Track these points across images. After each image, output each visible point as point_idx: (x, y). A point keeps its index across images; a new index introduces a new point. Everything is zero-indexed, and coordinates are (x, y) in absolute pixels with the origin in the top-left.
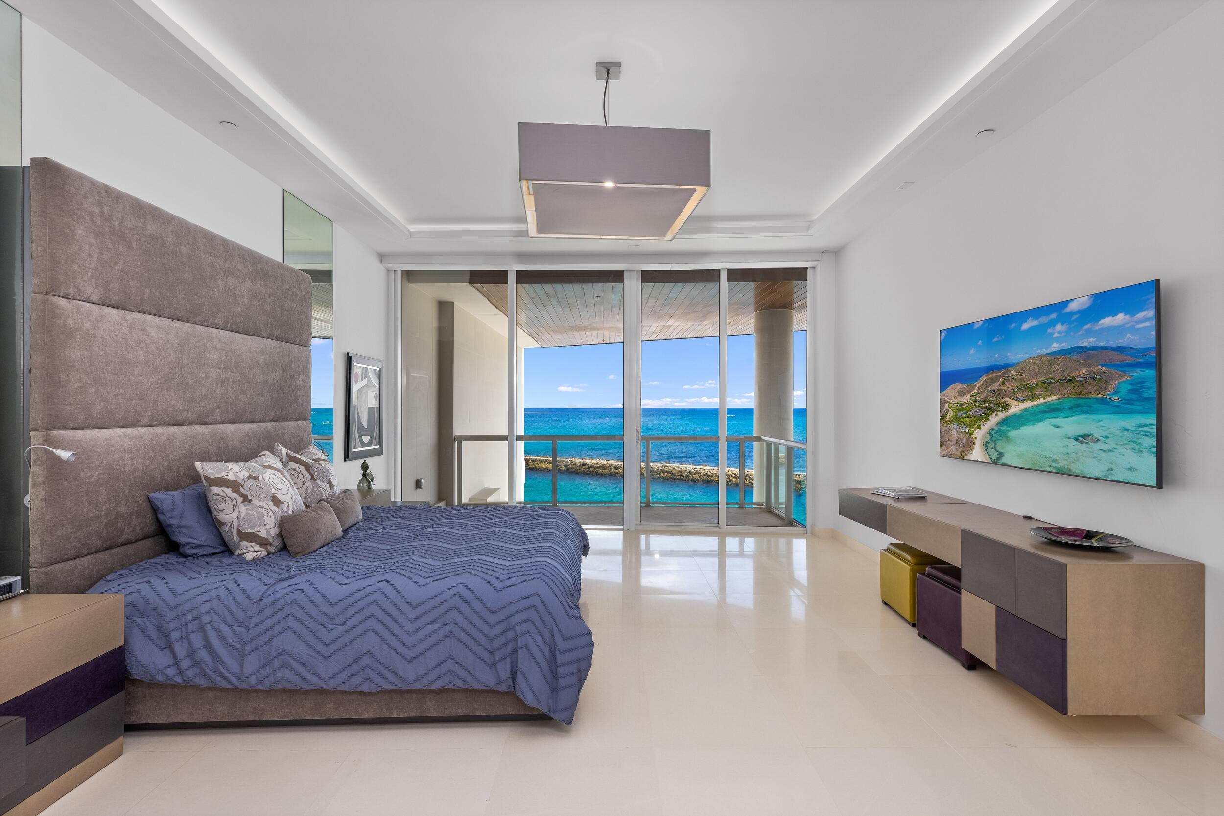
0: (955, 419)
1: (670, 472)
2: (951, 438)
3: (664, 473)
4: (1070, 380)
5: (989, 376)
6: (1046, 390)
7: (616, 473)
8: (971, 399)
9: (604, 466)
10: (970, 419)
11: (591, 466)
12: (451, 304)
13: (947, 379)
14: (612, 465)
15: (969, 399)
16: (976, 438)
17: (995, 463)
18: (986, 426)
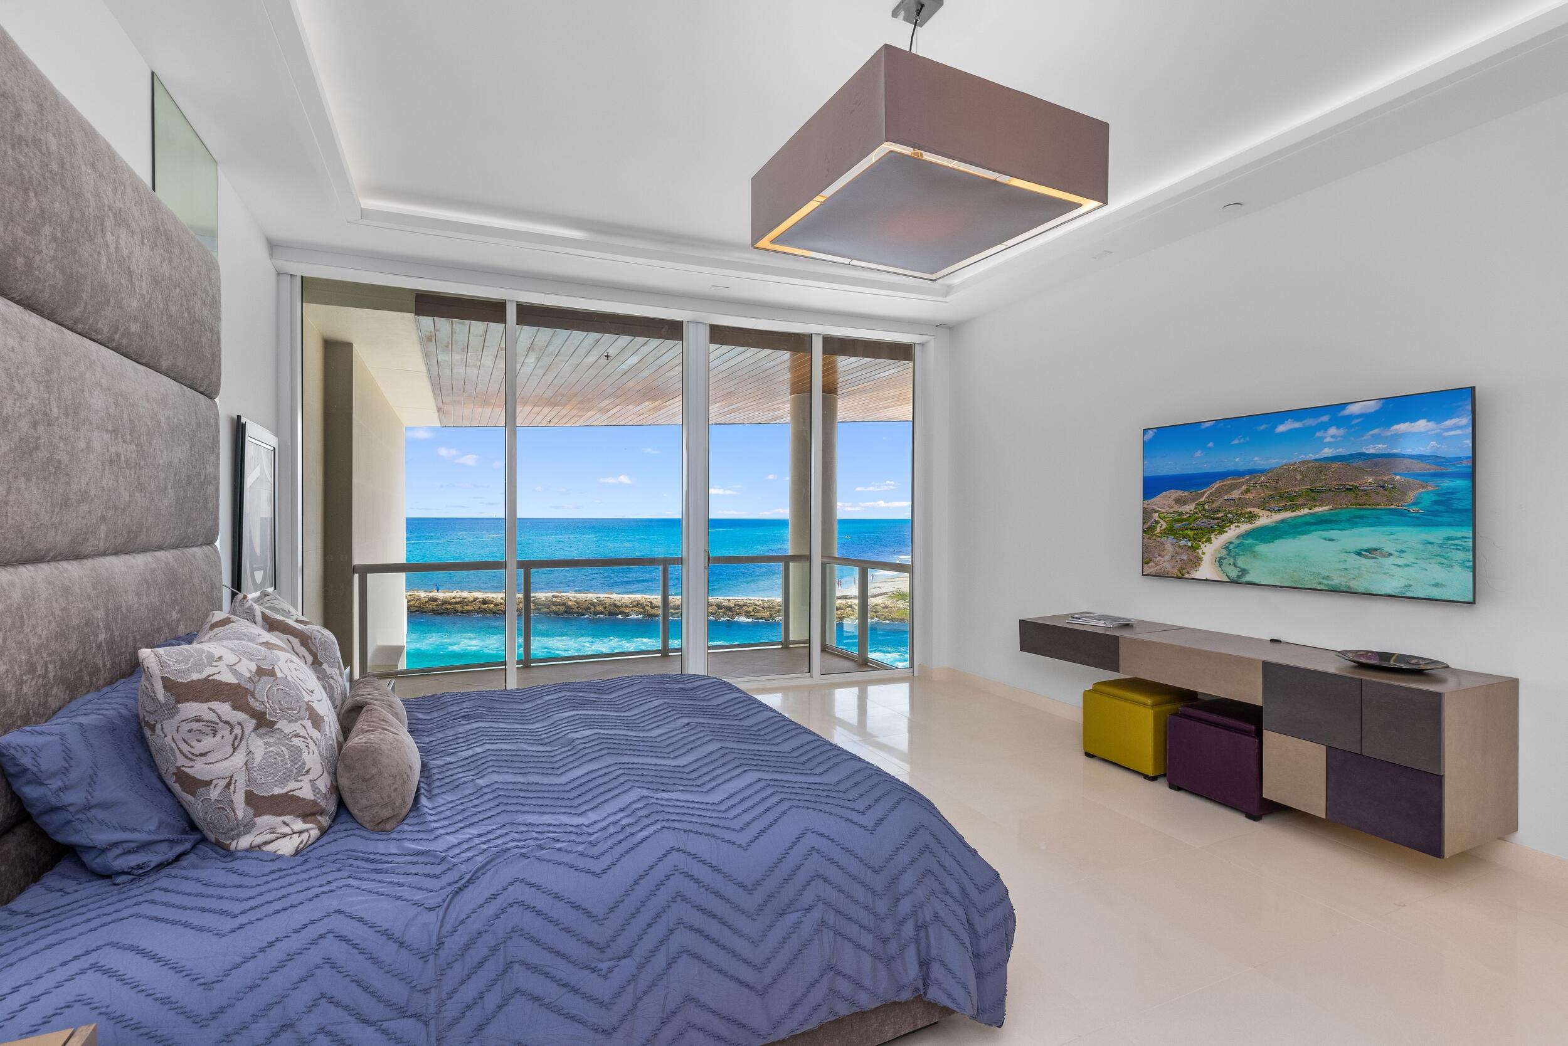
0: (1170, 531)
1: (564, 604)
2: (1162, 553)
4: (1348, 489)
5: (1225, 483)
6: (1314, 499)
7: (485, 609)
8: (1195, 508)
9: (466, 600)
10: (1195, 532)
11: (445, 602)
12: (348, 347)
13: (1152, 486)
14: (477, 598)
15: (1193, 509)
16: (1203, 553)
17: (1233, 582)
18: (1219, 541)
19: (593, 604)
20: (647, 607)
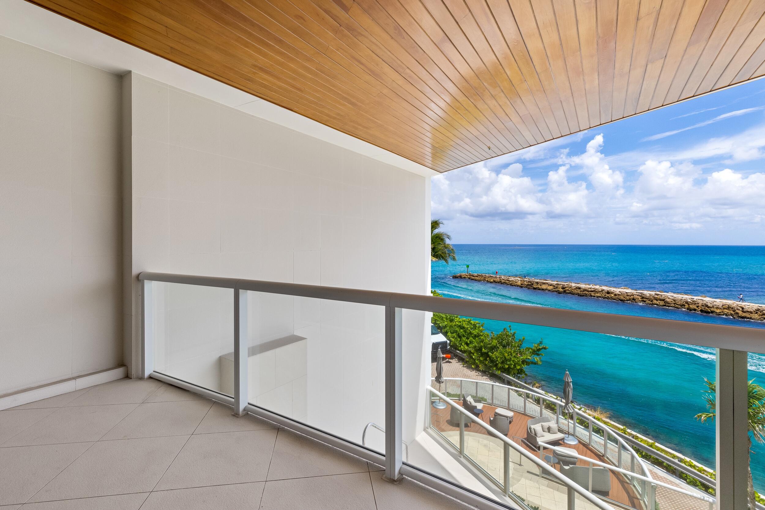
1: (663, 300)
3: (657, 300)
11: (585, 290)
19: (687, 302)
20: (737, 311)
